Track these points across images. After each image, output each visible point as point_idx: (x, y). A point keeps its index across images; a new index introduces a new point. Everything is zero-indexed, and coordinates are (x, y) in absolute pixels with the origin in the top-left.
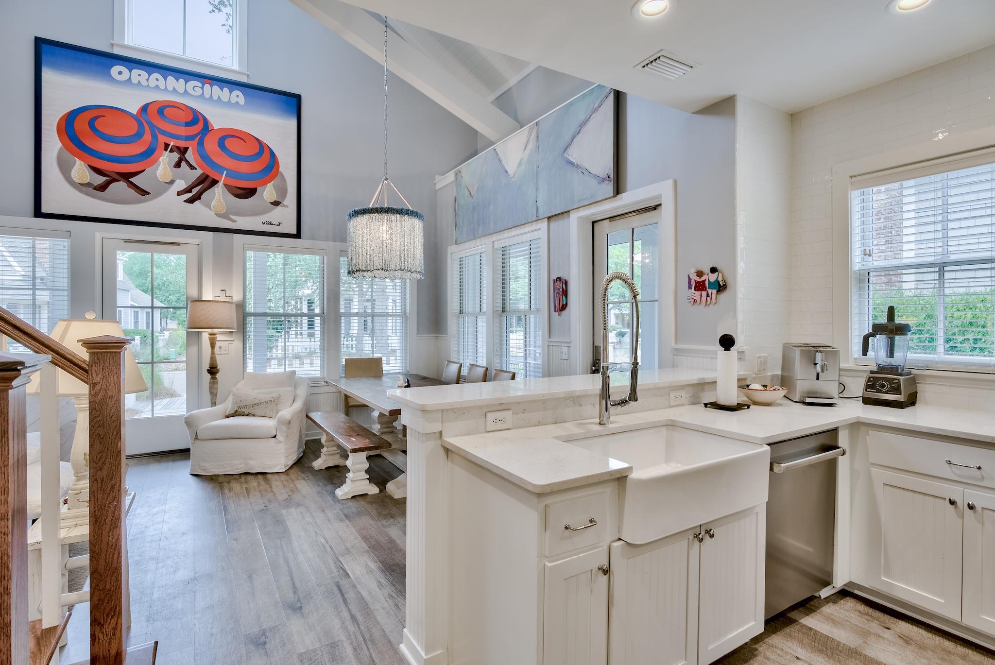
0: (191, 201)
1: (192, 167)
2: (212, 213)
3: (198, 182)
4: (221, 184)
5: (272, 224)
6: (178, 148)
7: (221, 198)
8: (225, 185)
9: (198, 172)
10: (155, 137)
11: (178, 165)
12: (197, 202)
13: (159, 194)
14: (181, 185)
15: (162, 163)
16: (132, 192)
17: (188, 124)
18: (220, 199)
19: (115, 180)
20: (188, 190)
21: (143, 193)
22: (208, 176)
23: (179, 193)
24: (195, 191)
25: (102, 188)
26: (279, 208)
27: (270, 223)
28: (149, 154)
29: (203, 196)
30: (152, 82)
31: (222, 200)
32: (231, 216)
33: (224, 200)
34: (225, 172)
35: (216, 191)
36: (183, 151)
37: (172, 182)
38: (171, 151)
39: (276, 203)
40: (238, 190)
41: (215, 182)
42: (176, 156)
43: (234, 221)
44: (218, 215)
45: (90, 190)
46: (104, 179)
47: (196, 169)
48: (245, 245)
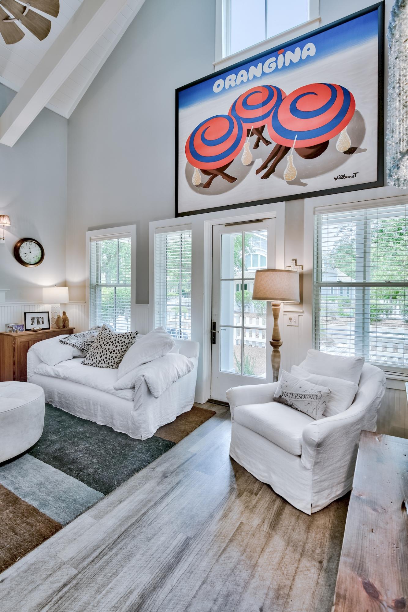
0: (266, 176)
1: (267, 143)
2: (284, 182)
3: (273, 154)
4: (292, 150)
5: (346, 178)
6: (257, 129)
7: (293, 164)
8: (297, 150)
9: (273, 145)
10: (240, 128)
11: (257, 145)
12: (272, 176)
13: (243, 177)
14: (259, 163)
15: (245, 149)
16: (225, 182)
17: (264, 103)
18: (291, 166)
19: (215, 176)
20: (264, 167)
21: (232, 180)
22: (281, 146)
23: (258, 172)
24: (269, 165)
25: (208, 185)
26: (355, 155)
27: (343, 177)
28: (236, 145)
29: (277, 168)
30: (239, 79)
31: (294, 166)
32: (302, 181)
33: (295, 166)
34: (297, 135)
35: (288, 159)
36: (260, 131)
37: (253, 163)
38: (252, 135)
39: (351, 151)
40: (308, 150)
41: (287, 149)
42: (255, 137)
43: (305, 185)
44: (290, 183)
45: (202, 188)
46: (208, 177)
47: (271, 143)
48: (316, 208)
